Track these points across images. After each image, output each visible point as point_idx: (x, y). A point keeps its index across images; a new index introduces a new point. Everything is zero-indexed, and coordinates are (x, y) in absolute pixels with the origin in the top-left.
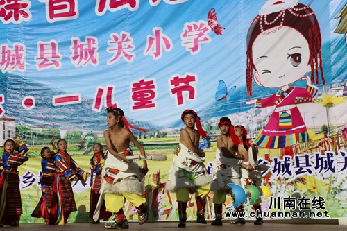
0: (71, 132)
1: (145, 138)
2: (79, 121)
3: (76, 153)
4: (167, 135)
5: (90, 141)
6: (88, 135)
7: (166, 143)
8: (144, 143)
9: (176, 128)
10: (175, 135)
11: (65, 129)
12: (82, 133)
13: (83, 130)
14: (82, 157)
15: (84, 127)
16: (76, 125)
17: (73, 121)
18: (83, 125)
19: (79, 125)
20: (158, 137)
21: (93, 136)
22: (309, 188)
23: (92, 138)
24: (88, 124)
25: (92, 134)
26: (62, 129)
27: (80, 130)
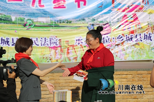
0: (18, 17)
1: (60, 23)
2: (23, 12)
3: (22, 29)
4: (72, 22)
5: (30, 23)
6: (28, 20)
7: (71, 26)
8: (60, 26)
9: (76, 19)
10: (76, 23)
11: (14, 16)
12: (24, 19)
13: (25, 17)
14: (25, 31)
15: (26, 15)
16: (21, 14)
17: (19, 12)
18: (25, 15)
19: (23, 15)
20: (67, 23)
21: (31, 20)
22: (141, 47)
23: (31, 21)
24: (28, 14)
25: (30, 20)
26: (13, 16)
27: (23, 17)
